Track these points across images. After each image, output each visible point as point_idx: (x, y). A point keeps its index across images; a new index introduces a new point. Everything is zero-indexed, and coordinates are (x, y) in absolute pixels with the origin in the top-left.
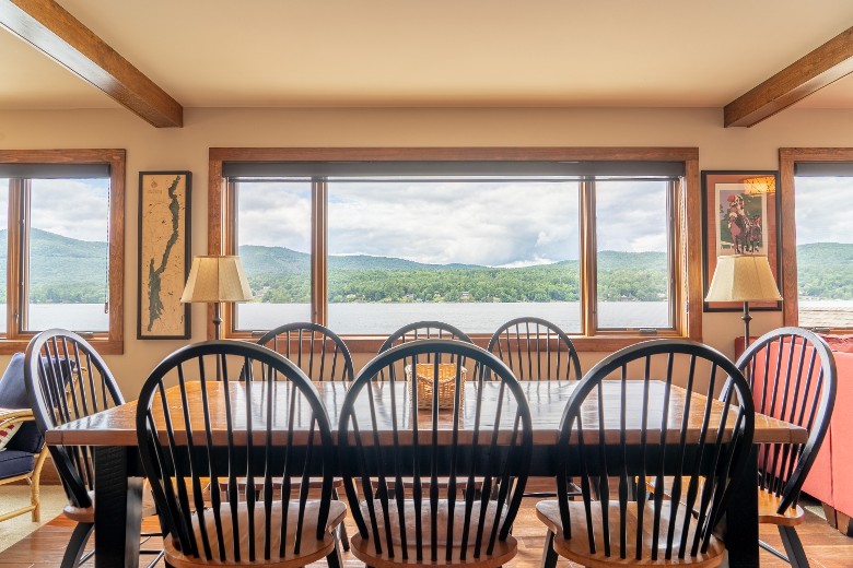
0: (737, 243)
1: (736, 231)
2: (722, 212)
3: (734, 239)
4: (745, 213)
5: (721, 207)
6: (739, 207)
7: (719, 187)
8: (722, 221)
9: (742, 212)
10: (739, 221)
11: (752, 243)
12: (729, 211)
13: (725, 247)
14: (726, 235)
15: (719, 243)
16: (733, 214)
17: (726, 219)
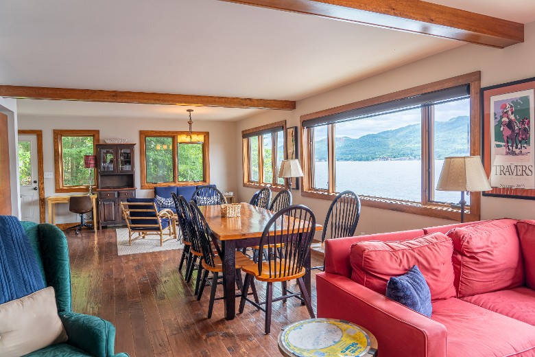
0: (508, 143)
1: (507, 132)
2: (496, 118)
3: (505, 138)
4: (515, 116)
5: (495, 114)
6: (510, 113)
7: (494, 99)
8: (495, 126)
9: (512, 117)
10: (510, 125)
11: (520, 142)
12: (502, 117)
13: (498, 146)
14: (499, 137)
15: (493, 143)
16: (505, 119)
17: (500, 124)
